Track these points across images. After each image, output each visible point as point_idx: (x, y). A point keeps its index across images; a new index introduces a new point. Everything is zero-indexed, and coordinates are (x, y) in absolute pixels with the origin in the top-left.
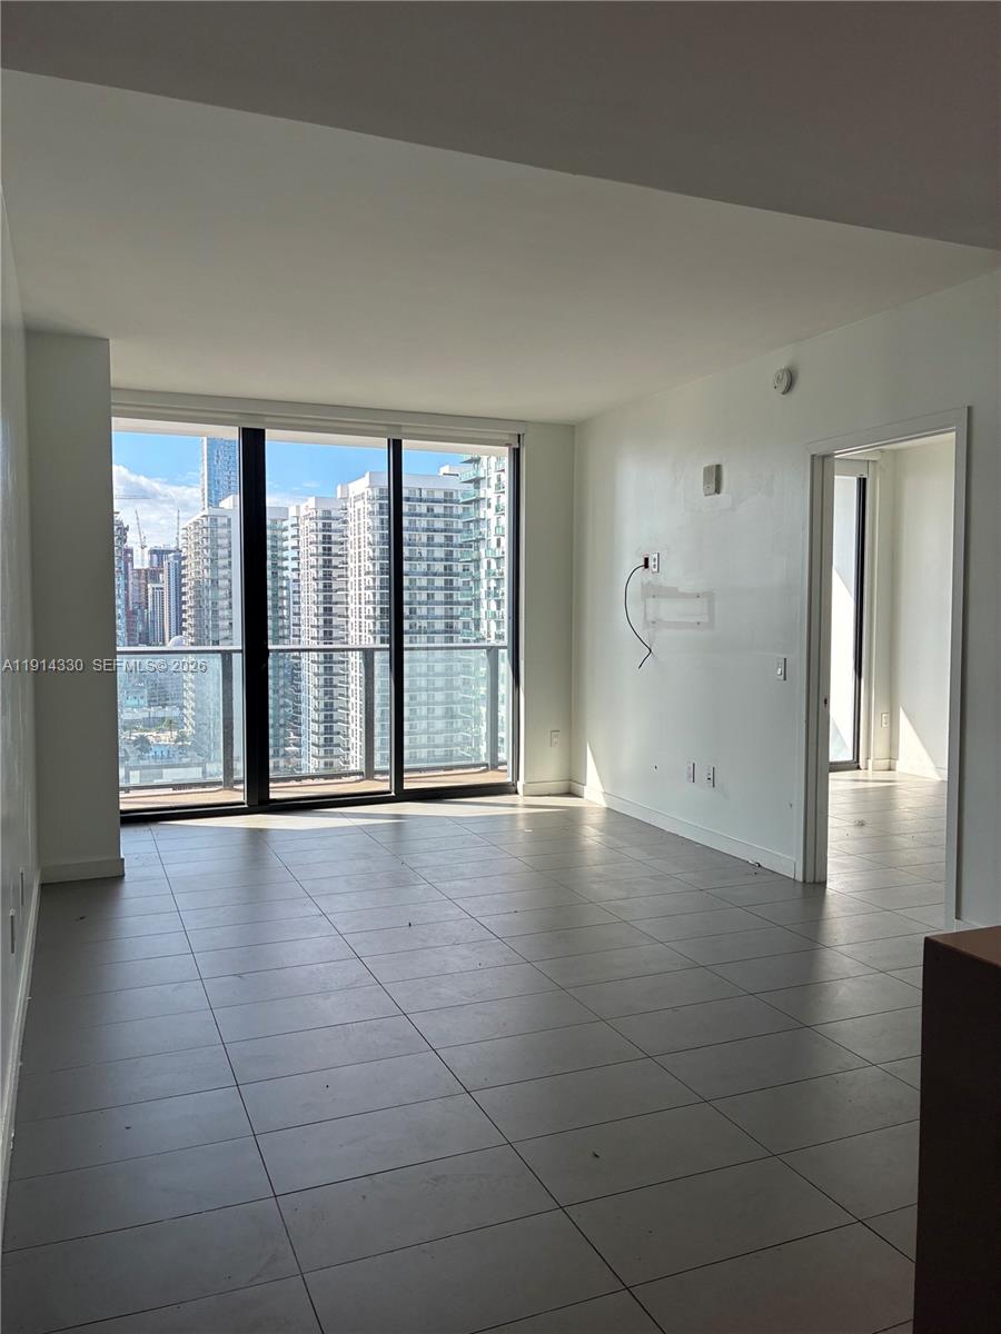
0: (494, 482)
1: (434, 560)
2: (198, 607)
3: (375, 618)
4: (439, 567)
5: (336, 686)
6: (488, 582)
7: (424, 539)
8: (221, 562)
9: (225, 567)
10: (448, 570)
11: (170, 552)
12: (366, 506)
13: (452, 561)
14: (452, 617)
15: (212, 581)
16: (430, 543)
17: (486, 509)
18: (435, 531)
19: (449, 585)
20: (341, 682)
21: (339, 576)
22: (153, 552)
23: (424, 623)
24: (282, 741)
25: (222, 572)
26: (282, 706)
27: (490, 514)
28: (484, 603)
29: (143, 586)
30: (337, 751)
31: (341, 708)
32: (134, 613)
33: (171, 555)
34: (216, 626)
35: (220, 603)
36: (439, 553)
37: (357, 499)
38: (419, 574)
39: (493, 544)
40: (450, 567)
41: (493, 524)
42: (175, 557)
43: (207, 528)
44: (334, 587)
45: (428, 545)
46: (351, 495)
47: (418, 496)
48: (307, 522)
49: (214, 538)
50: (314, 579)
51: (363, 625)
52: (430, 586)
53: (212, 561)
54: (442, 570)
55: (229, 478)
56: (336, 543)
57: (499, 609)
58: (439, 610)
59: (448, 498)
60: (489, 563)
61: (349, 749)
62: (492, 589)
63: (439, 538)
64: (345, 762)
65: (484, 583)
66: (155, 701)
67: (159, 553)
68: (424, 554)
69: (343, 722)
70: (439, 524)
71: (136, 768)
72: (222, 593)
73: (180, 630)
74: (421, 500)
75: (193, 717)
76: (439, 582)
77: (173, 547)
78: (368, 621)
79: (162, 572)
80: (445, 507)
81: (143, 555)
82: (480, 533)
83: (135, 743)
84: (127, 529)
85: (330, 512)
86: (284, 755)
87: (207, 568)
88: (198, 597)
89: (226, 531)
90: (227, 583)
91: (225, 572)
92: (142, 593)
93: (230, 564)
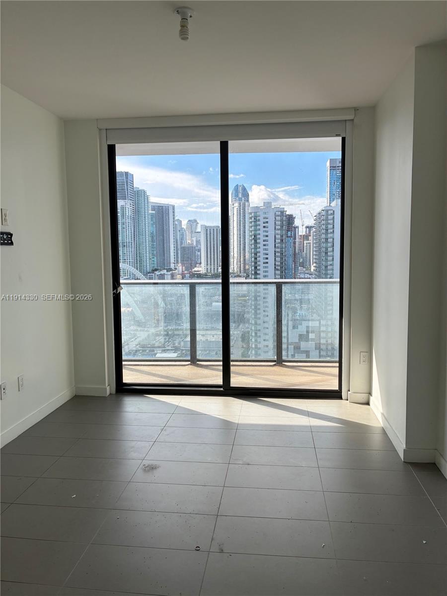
8: (330, 231)
9: (331, 233)
11: (312, 227)
22: (307, 227)
29: (302, 242)
34: (326, 259)
35: (328, 249)
43: (324, 216)
49: (326, 220)
53: (326, 230)
67: (309, 228)
77: (313, 225)
79: (310, 236)
81: (303, 229)
84: (294, 218)
87: (323, 234)
89: (332, 217)
90: (332, 240)
91: (331, 235)
92: (302, 246)
93: (333, 231)
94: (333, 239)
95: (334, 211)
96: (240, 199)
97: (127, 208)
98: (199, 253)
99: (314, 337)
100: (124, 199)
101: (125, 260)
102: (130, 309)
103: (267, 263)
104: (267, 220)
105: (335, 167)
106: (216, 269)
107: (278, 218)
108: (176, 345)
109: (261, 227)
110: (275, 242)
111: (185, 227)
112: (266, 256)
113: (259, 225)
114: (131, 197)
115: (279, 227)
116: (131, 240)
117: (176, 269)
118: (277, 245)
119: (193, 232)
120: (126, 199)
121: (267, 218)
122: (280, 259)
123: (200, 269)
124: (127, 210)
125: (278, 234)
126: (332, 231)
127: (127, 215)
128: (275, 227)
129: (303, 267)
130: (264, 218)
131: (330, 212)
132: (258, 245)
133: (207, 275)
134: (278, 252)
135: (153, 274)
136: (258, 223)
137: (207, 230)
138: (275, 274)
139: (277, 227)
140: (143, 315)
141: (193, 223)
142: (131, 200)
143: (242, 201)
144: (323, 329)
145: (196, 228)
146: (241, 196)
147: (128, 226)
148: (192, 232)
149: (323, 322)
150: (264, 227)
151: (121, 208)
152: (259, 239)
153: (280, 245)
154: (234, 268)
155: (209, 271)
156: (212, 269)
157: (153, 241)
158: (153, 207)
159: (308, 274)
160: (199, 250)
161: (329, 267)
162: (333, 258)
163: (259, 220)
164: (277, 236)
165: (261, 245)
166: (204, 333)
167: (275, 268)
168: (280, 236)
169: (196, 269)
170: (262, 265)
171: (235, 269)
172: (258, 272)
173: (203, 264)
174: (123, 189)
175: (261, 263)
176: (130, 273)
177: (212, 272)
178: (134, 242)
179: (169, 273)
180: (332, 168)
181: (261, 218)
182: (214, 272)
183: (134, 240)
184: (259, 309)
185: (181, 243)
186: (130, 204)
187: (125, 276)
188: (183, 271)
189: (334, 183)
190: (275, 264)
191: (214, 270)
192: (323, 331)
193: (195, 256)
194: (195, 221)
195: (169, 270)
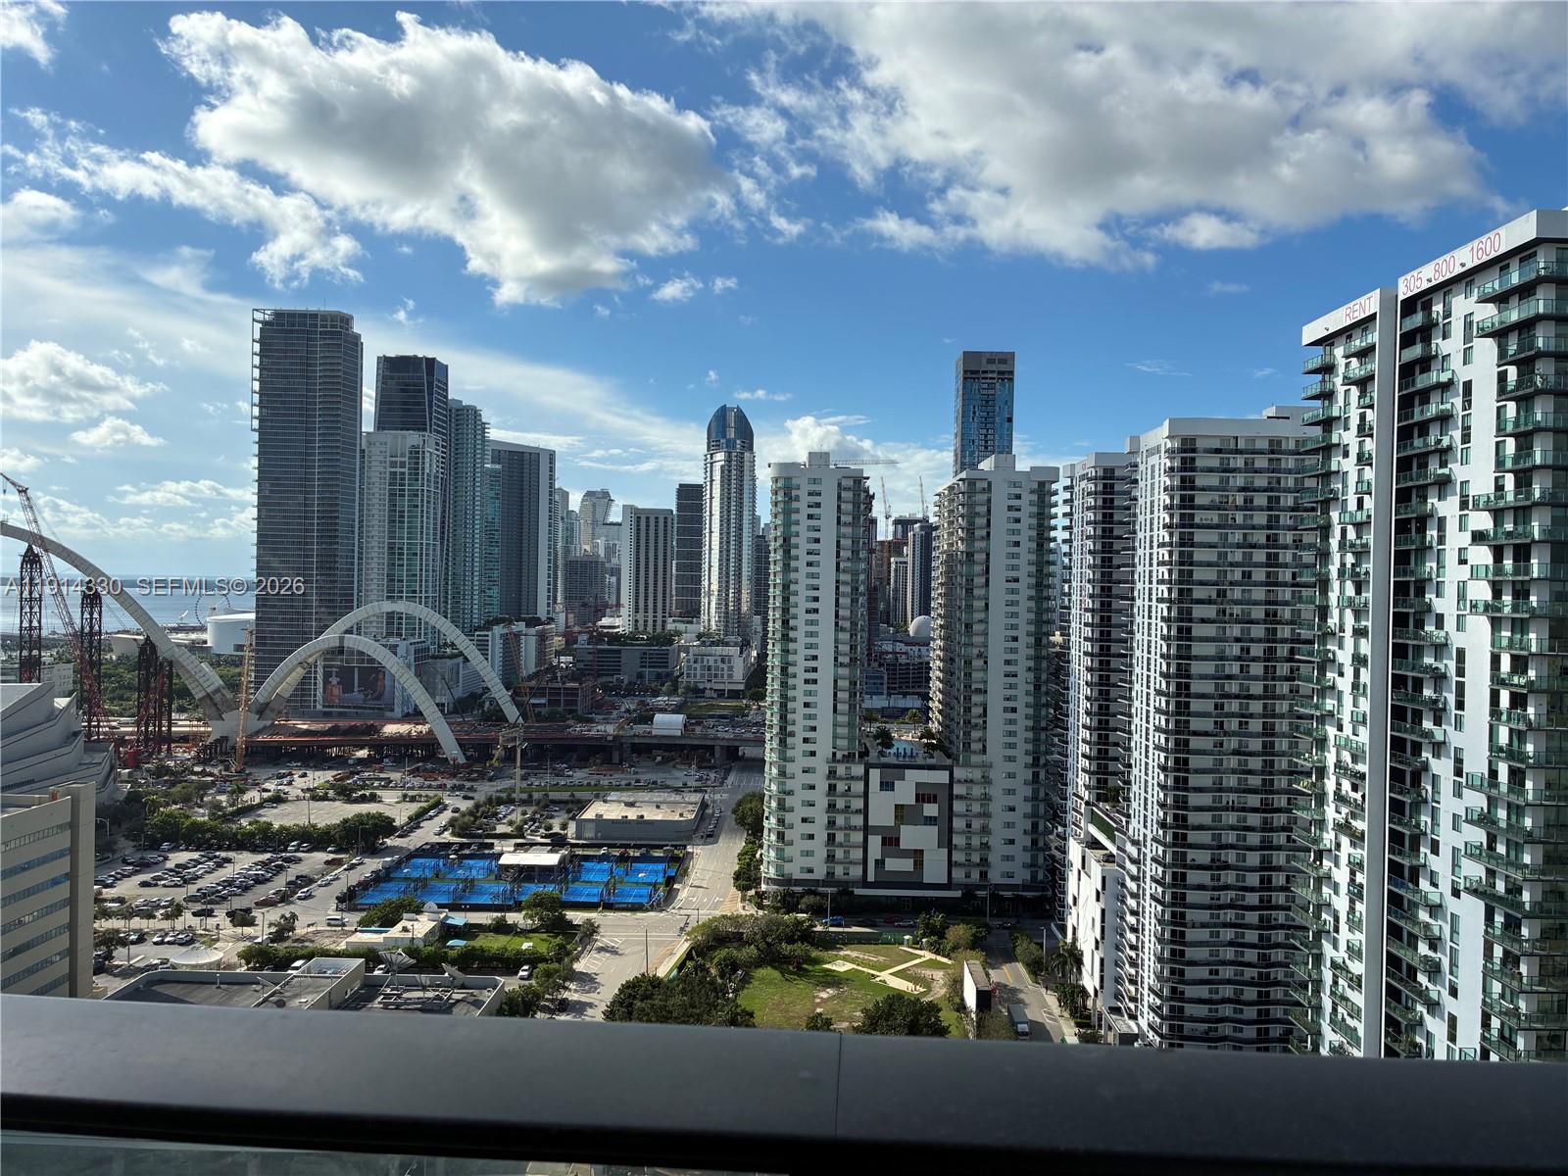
0: (1354, 422)
1: (1253, 527)
2: (949, 584)
3: (1170, 601)
4: (1260, 537)
5: (1115, 685)
6: (1342, 557)
7: (1240, 501)
8: (979, 533)
9: (983, 538)
10: (1272, 541)
11: (916, 522)
12: (1163, 461)
13: (1278, 528)
14: (1275, 603)
15: (967, 554)
16: (1249, 504)
17: (1340, 459)
18: (1255, 490)
19: (1272, 561)
20: (1121, 681)
21: (1124, 549)
22: (897, 522)
23: (1237, 610)
24: (1043, 748)
25: (979, 545)
26: (1043, 705)
27: (1349, 465)
28: (1336, 585)
29: (885, 560)
30: (1112, 766)
31: (1122, 714)
32: (875, 589)
33: (917, 525)
34: (969, 607)
35: (976, 580)
36: (1260, 518)
37: (1151, 452)
38: (1231, 546)
39: (1352, 506)
40: (1276, 537)
41: (1352, 479)
42: (922, 528)
43: (963, 493)
44: (1115, 562)
45: (1246, 509)
46: (1143, 449)
47: (1232, 446)
48: (1083, 484)
49: (970, 505)
50: (1090, 552)
51: (1154, 610)
52: (1247, 562)
53: (968, 530)
54: (1263, 540)
55: (986, 436)
56: (1119, 508)
57: (1358, 592)
58: (1259, 593)
59: (1275, 447)
60: (1344, 532)
61: (1130, 766)
62: (1349, 566)
63: (1260, 500)
64: (1125, 783)
65: (1336, 558)
66: (895, 688)
67: (903, 524)
68: (1239, 519)
69: (1124, 731)
70: (1261, 481)
71: (875, 766)
72: (978, 569)
73: (925, 609)
74: (1238, 452)
75: (940, 712)
76: (1260, 556)
77: (920, 516)
78: (1160, 606)
79: (906, 544)
80: (1270, 460)
81: (887, 525)
82: (1331, 491)
83: (876, 737)
84: (873, 497)
85: (1112, 470)
86: (1045, 765)
87: (961, 539)
88: (950, 573)
89: (985, 497)
90: (984, 556)
91: (983, 544)
92: (885, 568)
93: (988, 534)
94: (988, 555)
95: (990, 484)
96: (730, 444)
97: (427, 455)
98: (614, 579)
99: (935, 814)
100: (419, 430)
101: (415, 592)
102: (424, 729)
103: (816, 611)
104: (817, 499)
105: (977, 372)
106: (659, 623)
107: (847, 495)
108: (556, 829)
109: (802, 517)
110: (838, 556)
111: (577, 510)
112: (815, 593)
113: (797, 511)
114: (438, 425)
115: (849, 519)
116: (434, 539)
117: (552, 619)
118: (842, 566)
119: (599, 523)
120: (425, 430)
121: (820, 494)
122: (849, 601)
123: (617, 622)
124: (427, 460)
125: (845, 537)
126: (984, 533)
127: (427, 471)
128: (839, 518)
129: (888, 623)
130: (810, 494)
131: (980, 485)
132: (793, 564)
133: (637, 639)
134: (845, 583)
135: (490, 633)
136: (795, 505)
137: (639, 518)
138: (836, 641)
139: (843, 518)
140: (461, 745)
141: (599, 499)
142: (439, 432)
143: (734, 447)
144: (958, 790)
145: (606, 514)
146: (733, 436)
147: (428, 502)
148: (594, 523)
149: (958, 773)
150: (810, 517)
151: (411, 452)
152: (797, 547)
153: (849, 564)
154: (709, 620)
155: (641, 628)
156: (650, 623)
157: (491, 542)
158: (497, 454)
159: (901, 642)
160: (616, 572)
161: (977, 628)
162: (987, 605)
163: (797, 499)
164: (842, 542)
165: (801, 564)
166: (632, 799)
167: (837, 624)
168: (849, 542)
169: (605, 621)
170: (803, 617)
171: (713, 623)
172: (792, 634)
173: (626, 611)
174: (419, 404)
175: (800, 611)
176: (426, 629)
177: (650, 629)
178: (442, 543)
179: (533, 631)
180: (969, 375)
181: (803, 493)
182: (655, 629)
183: (442, 538)
184: (792, 734)
185: (567, 551)
186: (437, 444)
187: (413, 635)
188: (567, 627)
189: (974, 413)
190: (837, 616)
191: (654, 626)
192: (960, 797)
193: (603, 588)
194: (605, 495)
195: (533, 622)
